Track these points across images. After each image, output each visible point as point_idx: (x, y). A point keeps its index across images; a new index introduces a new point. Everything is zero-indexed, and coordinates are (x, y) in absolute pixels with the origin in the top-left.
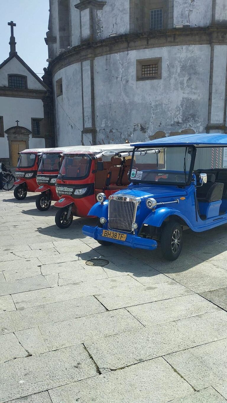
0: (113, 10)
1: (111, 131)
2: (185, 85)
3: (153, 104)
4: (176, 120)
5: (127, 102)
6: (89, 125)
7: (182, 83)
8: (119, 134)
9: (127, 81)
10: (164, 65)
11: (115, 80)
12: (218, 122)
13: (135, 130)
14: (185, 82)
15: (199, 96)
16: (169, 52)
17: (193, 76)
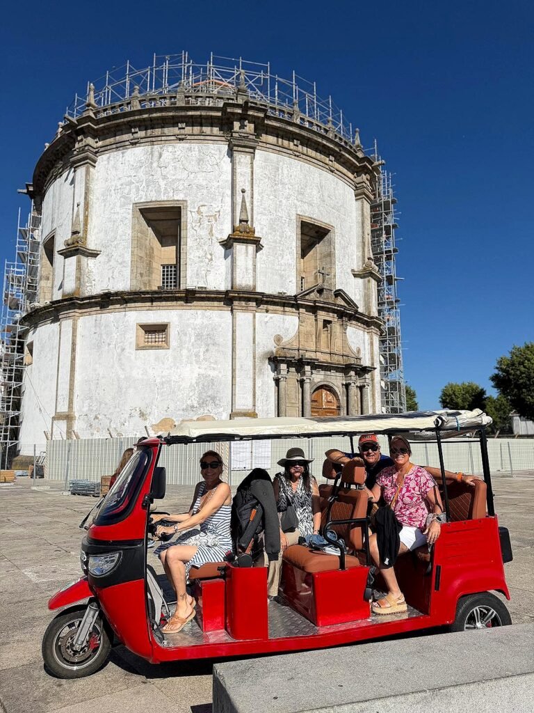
0: (109, 261)
1: (96, 418)
2: (202, 357)
3: (158, 380)
4: (189, 402)
5: (122, 377)
6: (63, 408)
7: (197, 355)
8: (108, 421)
9: (123, 350)
10: (173, 332)
11: (107, 347)
12: (245, 407)
13: (131, 416)
14: (201, 354)
15: (220, 372)
16: (180, 316)
17: (211, 347)
